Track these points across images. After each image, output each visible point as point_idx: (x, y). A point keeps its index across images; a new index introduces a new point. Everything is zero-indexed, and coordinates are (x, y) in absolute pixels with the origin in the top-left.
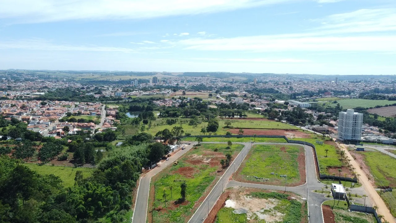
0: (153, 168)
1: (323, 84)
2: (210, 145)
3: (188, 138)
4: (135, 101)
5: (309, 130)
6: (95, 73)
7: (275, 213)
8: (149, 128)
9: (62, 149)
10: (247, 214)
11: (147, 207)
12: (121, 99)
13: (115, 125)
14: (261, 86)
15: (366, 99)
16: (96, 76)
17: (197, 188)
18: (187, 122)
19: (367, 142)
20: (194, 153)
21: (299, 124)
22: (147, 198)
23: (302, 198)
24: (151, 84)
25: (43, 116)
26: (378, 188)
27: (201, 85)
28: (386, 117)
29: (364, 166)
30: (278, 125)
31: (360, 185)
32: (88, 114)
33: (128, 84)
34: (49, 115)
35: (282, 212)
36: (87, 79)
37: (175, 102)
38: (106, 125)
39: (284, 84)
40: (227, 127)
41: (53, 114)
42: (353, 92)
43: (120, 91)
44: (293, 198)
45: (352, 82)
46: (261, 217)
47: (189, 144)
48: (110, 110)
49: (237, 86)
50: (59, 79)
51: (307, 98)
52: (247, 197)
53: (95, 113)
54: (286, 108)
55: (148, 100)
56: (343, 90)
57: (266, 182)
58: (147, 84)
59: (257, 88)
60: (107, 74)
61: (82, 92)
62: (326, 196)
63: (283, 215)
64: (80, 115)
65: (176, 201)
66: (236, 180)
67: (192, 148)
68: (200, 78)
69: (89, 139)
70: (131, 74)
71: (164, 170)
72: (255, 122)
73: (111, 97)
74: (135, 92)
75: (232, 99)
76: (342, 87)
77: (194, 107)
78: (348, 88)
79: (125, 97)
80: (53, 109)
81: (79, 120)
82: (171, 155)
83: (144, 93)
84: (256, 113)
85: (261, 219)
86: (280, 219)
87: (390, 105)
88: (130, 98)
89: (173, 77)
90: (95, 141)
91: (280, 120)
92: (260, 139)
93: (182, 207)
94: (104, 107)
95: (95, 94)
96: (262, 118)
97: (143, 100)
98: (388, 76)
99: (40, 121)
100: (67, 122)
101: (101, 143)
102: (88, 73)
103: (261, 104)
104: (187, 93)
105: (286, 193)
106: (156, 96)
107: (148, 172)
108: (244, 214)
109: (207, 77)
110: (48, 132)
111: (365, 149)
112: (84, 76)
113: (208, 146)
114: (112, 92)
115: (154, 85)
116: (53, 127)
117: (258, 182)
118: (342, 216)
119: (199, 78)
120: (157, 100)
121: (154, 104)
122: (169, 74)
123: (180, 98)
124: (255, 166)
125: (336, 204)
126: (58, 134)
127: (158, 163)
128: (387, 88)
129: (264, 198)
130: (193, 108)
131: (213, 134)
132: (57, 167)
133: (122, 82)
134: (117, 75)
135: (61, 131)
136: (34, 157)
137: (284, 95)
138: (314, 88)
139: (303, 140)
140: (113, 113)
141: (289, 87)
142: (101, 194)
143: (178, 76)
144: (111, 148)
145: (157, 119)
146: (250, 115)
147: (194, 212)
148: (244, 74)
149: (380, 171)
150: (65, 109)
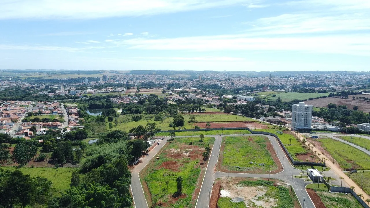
0: (137, 164)
1: (259, 80)
2: (183, 139)
3: (159, 133)
4: (92, 99)
5: (264, 122)
6: (41, 72)
7: (268, 199)
8: (116, 125)
9: (37, 149)
10: (244, 201)
11: (147, 202)
12: (77, 98)
13: (81, 123)
14: (205, 83)
15: (300, 92)
16: (42, 75)
17: (188, 181)
18: (152, 118)
19: (317, 130)
20: (170, 147)
21: (255, 117)
22: (143, 194)
23: (286, 184)
24: (102, 82)
25: (3, 117)
26: (345, 170)
27: (150, 82)
28: (319, 108)
29: (325, 152)
30: (237, 118)
31: (329, 169)
32: (49, 113)
33: (79, 82)
34: (9, 116)
35: (274, 197)
36: (34, 78)
37: (132, 99)
38: (72, 123)
39: (226, 80)
40: (192, 121)
41: (13, 114)
42: (285, 86)
43: (74, 89)
44: (279, 184)
45: (282, 78)
46: (258, 203)
47: (163, 139)
48: (71, 108)
49: (184, 83)
50: (3, 78)
51: (249, 93)
52: (238, 186)
53: (56, 112)
54: (236, 102)
55: (104, 98)
56: (277, 84)
57: (248, 171)
58: (97, 82)
59: (202, 84)
60: (54, 73)
61: (32, 91)
62: (305, 180)
63: (275, 200)
64: (41, 114)
65: (173, 195)
66: (221, 171)
67: (167, 143)
68: (148, 75)
69: (59, 138)
70: (78, 72)
71: (149, 165)
72: (215, 116)
73: (66, 95)
74: (89, 90)
75: (185, 95)
76: (276, 82)
77: (152, 103)
78: (281, 83)
79: (80, 95)
80: (11, 109)
81: (43, 119)
82: (149, 151)
83: (99, 91)
84: (212, 107)
85: (258, 206)
86: (275, 204)
87: (321, 97)
88: (86, 96)
89: (121, 75)
90: (66, 140)
91: (236, 113)
92: (226, 131)
93: (182, 200)
94: (62, 106)
95: (48, 93)
96: (219, 112)
97: (100, 98)
98: (310, 72)
99: (3, 122)
100: (31, 122)
101: (75, 142)
102: (34, 72)
103: (213, 99)
104: (141, 90)
105: (270, 180)
106: (112, 94)
107: (133, 168)
108: (242, 202)
109: (154, 74)
110: (14, 133)
111: (319, 137)
112: (30, 75)
113: (181, 140)
114: (66, 91)
115: (105, 83)
116: (19, 128)
117: (242, 172)
118: (327, 198)
119: (146, 76)
120: (114, 97)
121: (112, 102)
122: (116, 72)
123: (136, 95)
124: (232, 156)
125: (317, 186)
126: (26, 134)
127: (140, 159)
128: (312, 83)
129: (253, 186)
130: (152, 105)
131: (182, 128)
132: (37, 169)
133: (70, 81)
134: (65, 74)
135: (28, 131)
136: (9, 160)
137: (228, 90)
138: (252, 83)
139: (264, 131)
140: (75, 111)
141: (231, 83)
142: (102, 193)
143: (125, 74)
144: (85, 146)
145: (121, 116)
146: (208, 110)
147: (195, 204)
148: (186, 71)
149: (340, 155)
150: (24, 109)
